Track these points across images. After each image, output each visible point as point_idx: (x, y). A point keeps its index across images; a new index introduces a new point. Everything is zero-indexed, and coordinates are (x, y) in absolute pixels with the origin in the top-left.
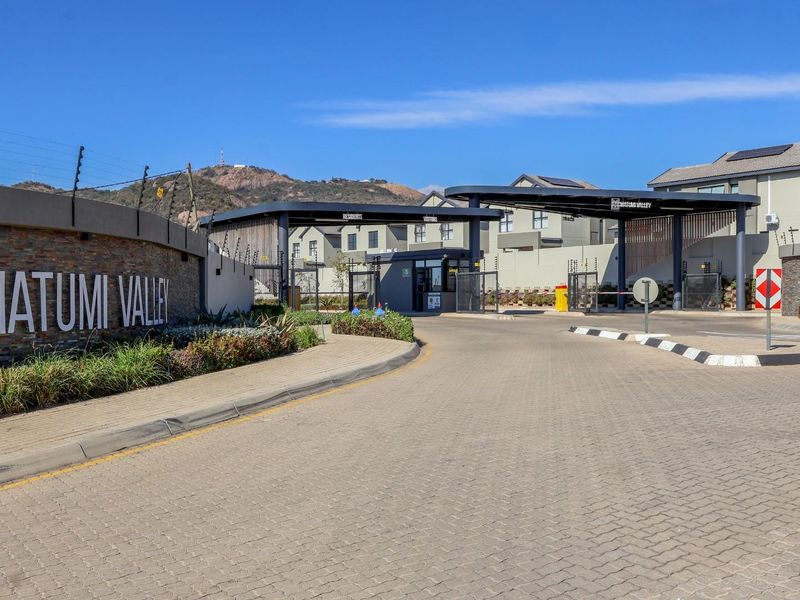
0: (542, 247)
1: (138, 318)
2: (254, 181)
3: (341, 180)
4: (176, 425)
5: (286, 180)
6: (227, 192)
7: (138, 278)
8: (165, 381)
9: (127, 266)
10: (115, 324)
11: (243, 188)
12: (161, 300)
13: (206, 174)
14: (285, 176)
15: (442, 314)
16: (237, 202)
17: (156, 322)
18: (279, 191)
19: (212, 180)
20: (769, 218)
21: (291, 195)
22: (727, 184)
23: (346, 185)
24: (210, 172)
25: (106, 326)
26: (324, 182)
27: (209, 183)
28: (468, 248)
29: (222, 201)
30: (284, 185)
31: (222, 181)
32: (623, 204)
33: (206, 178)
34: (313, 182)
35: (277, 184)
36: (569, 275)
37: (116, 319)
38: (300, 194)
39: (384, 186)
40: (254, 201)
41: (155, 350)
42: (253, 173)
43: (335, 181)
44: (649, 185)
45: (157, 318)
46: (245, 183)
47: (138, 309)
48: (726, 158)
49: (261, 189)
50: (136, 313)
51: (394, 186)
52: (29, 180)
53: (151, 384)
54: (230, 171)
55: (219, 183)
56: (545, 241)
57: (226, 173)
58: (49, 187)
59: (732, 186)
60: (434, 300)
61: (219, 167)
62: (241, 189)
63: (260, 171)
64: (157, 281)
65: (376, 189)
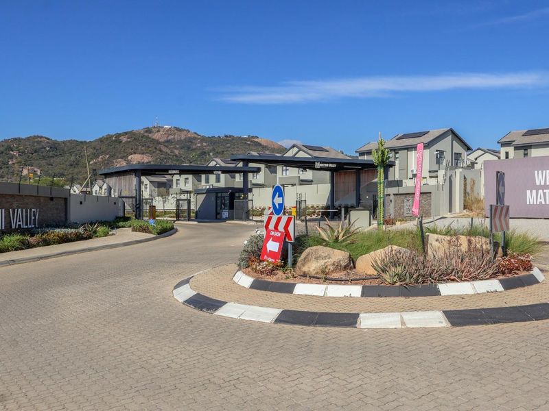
0: (301, 184)
1: (20, 225)
2: (176, 136)
3: (230, 136)
4: (13, 262)
5: (196, 136)
6: (159, 143)
7: (20, 210)
8: (21, 249)
9: (15, 205)
10: (9, 227)
11: (169, 140)
12: (33, 218)
13: (146, 132)
14: (195, 133)
15: (227, 222)
16: (165, 149)
17: (30, 227)
18: (192, 142)
19: (150, 135)
20: (412, 171)
21: (199, 145)
22: (393, 152)
23: (233, 139)
24: (149, 131)
25: (3, 228)
26: (219, 137)
27: (148, 137)
28: (242, 187)
29: (156, 148)
30: (195, 138)
31: (156, 136)
32: (322, 165)
33: (146, 134)
34: (212, 137)
35: (190, 138)
36: (297, 201)
37: (8, 225)
38: (204, 144)
39: (256, 140)
40: (176, 148)
41: (18, 237)
42: (176, 131)
43: (226, 136)
44: (356, 152)
45: (30, 225)
46: (171, 137)
47: (20, 221)
48: (396, 138)
49: (180, 141)
50: (18, 223)
51: (262, 140)
52: (36, 135)
53: (16, 250)
54: (162, 130)
55: (154, 137)
56: (302, 181)
57: (159, 131)
58: (49, 139)
59: (396, 153)
60: (225, 214)
61: (154, 127)
62: (168, 141)
63: (180, 130)
64: (31, 210)
65: (251, 142)
